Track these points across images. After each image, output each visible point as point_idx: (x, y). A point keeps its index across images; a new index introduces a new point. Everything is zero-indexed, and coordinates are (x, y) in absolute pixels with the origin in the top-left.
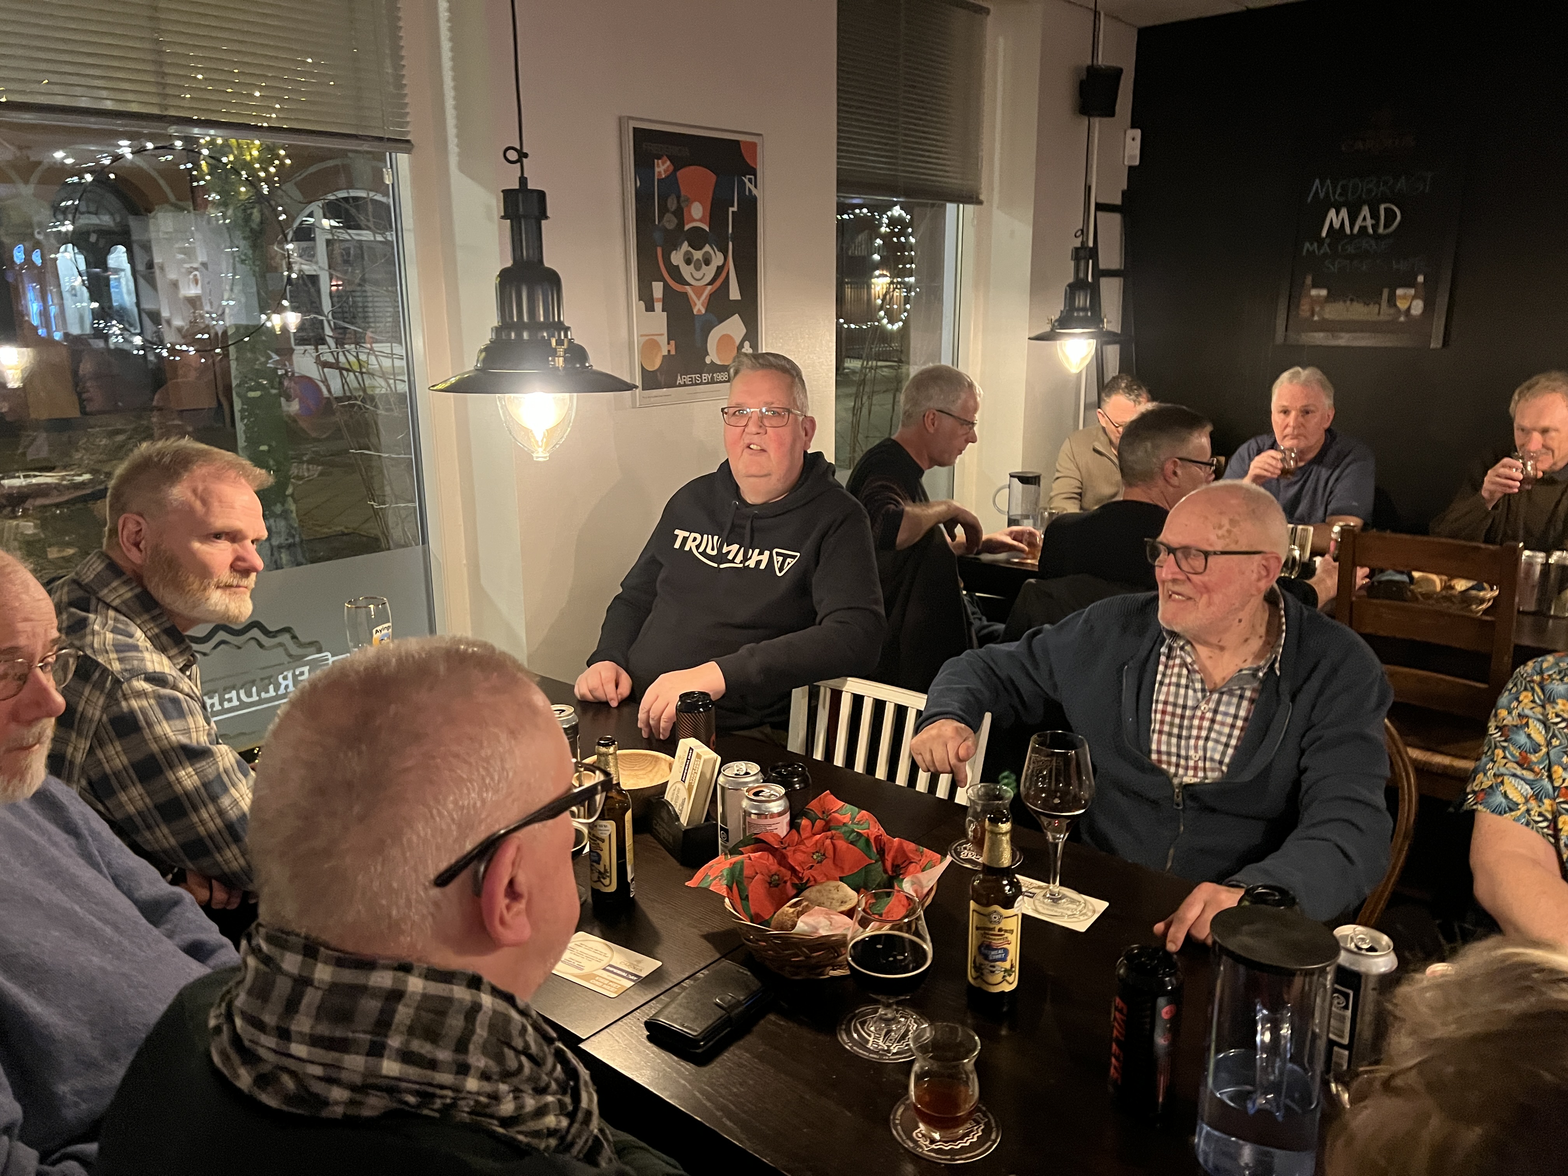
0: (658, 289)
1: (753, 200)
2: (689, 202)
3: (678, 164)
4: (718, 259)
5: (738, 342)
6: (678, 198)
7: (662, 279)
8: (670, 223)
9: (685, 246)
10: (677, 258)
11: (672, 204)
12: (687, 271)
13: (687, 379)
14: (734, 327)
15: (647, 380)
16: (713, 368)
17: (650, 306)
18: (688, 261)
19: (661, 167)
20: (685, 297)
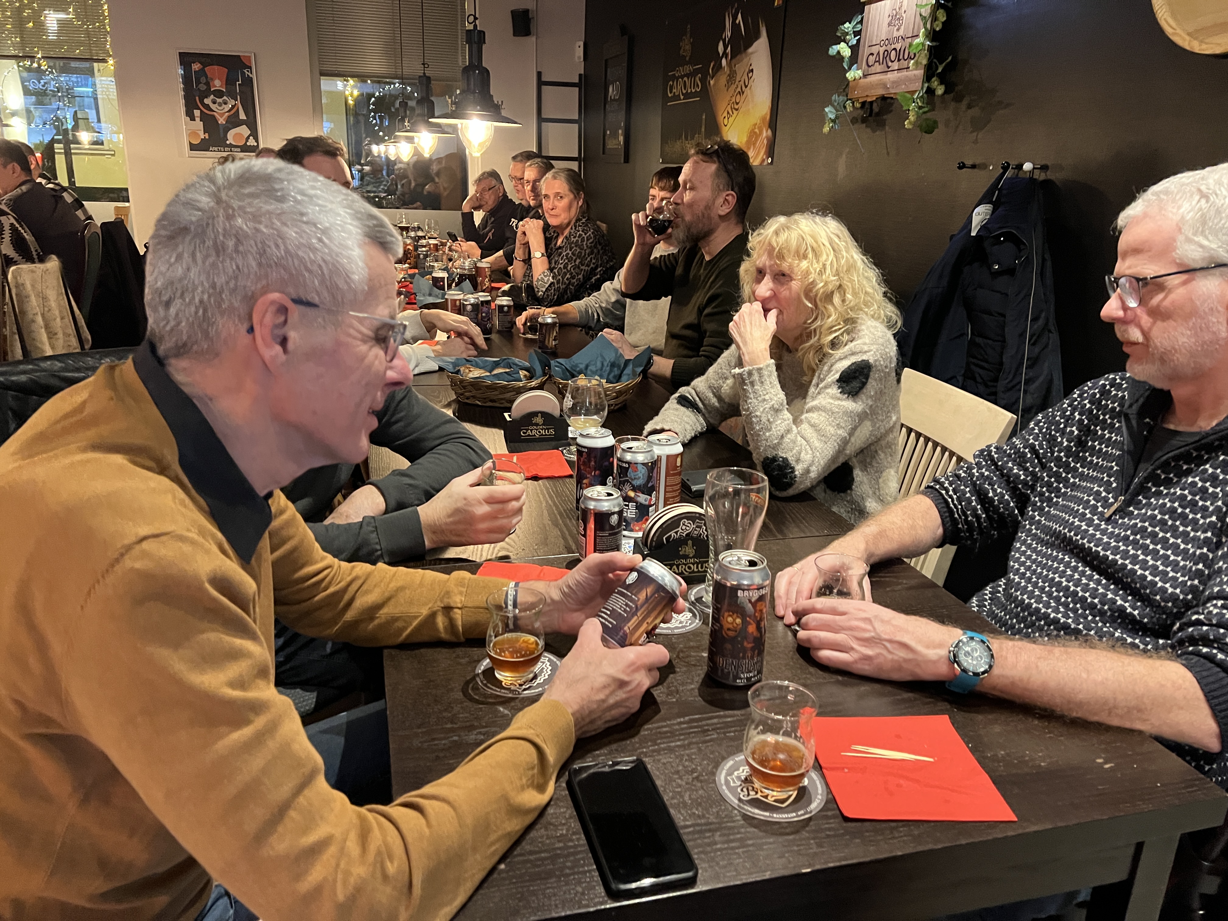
0: (197, 113)
1: (251, 80)
2: (212, 79)
3: (205, 65)
4: (233, 102)
5: (246, 136)
6: (207, 77)
7: (199, 108)
8: (203, 87)
9: (212, 97)
10: (206, 101)
11: (203, 80)
12: (213, 107)
13: (216, 149)
14: (244, 131)
15: (193, 147)
16: (231, 146)
17: (193, 119)
18: (214, 102)
19: (196, 67)
20: (214, 116)
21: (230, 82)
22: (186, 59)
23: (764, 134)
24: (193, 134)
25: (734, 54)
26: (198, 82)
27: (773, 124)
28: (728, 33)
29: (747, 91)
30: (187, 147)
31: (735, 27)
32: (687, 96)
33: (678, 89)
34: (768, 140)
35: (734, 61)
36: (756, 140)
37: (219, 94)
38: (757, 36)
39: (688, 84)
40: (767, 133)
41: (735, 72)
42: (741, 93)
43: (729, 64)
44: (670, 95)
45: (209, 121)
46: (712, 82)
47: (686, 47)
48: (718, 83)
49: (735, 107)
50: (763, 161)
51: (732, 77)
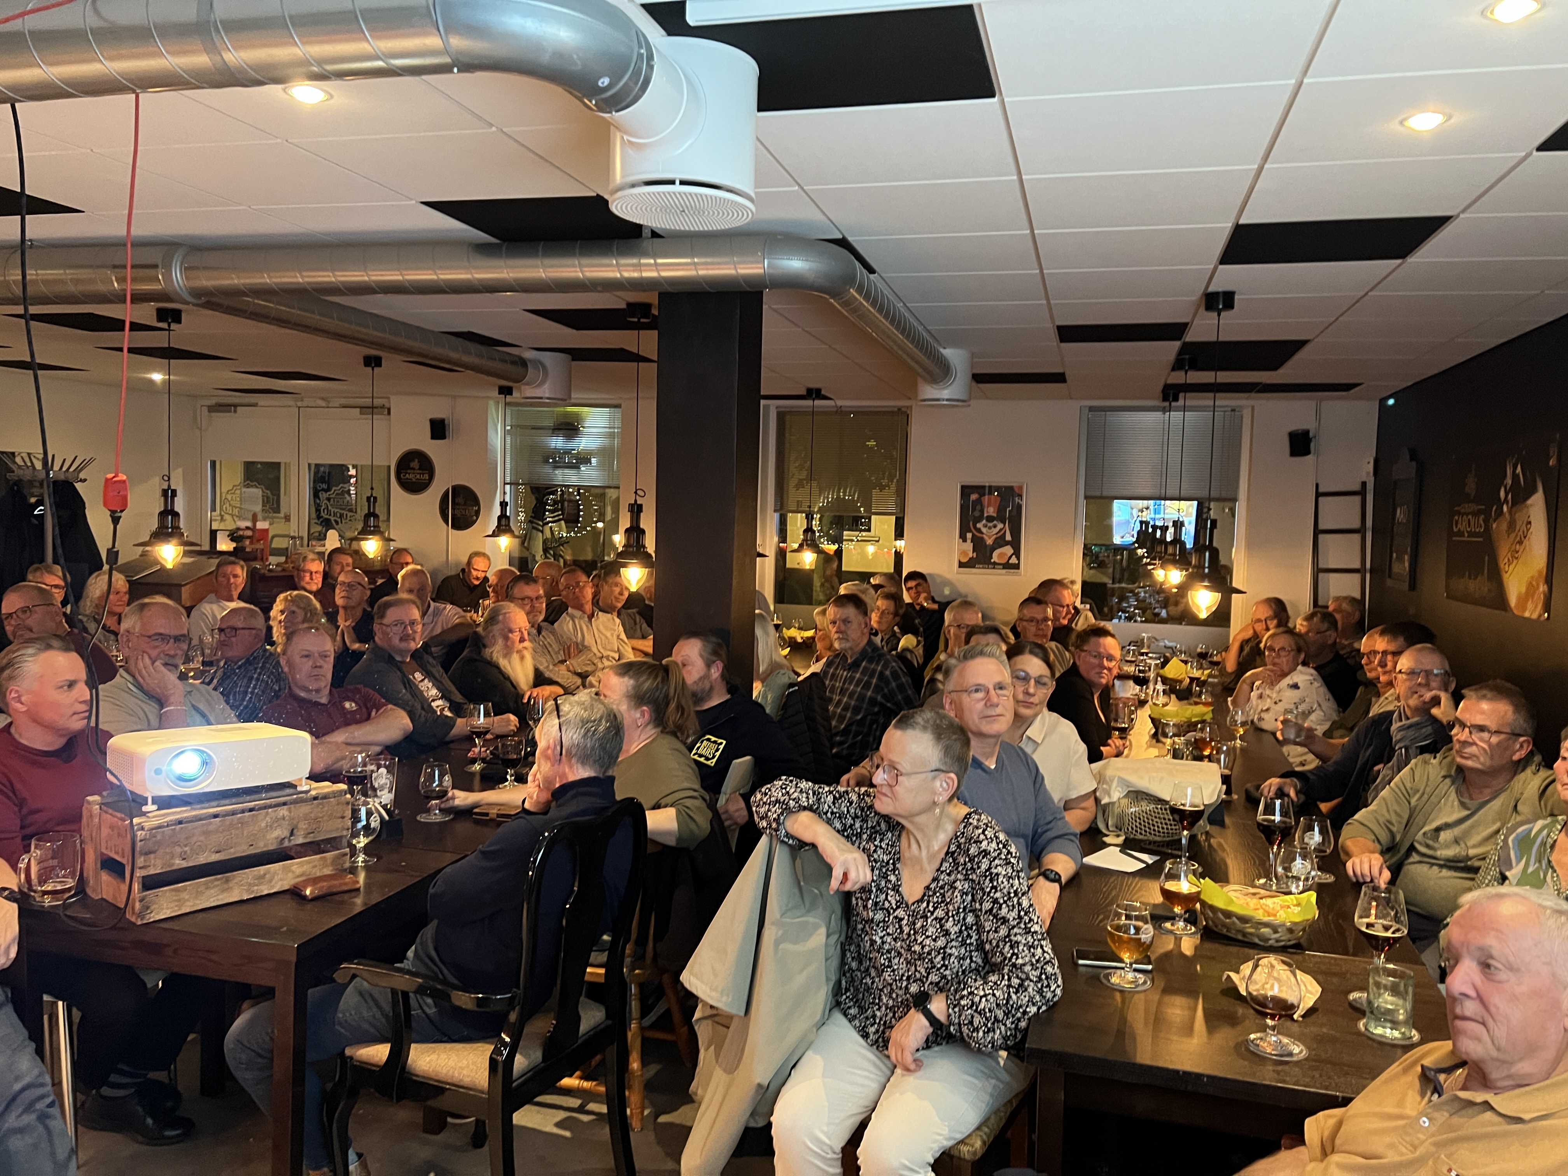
0: (969, 535)
1: (1020, 507)
2: (987, 507)
3: (981, 495)
4: (1000, 526)
5: (1009, 555)
6: (982, 505)
7: (971, 532)
8: (977, 514)
9: (984, 521)
10: (979, 525)
11: (978, 507)
12: (984, 530)
13: (981, 566)
14: (1008, 550)
15: (961, 565)
16: (995, 563)
17: (965, 540)
18: (985, 526)
19: (974, 497)
20: (982, 538)
21: (1001, 510)
22: (966, 491)
23: (1541, 589)
24: (964, 553)
25: (1515, 503)
26: (974, 510)
27: (1549, 580)
28: (1509, 481)
29: (1526, 542)
30: (956, 564)
31: (1515, 476)
32: (1471, 534)
33: (1462, 525)
34: (1545, 595)
35: (1514, 510)
36: (1534, 592)
37: (990, 519)
38: (1534, 491)
39: (1472, 524)
40: (1543, 588)
41: (1515, 521)
42: (1520, 542)
43: (1510, 511)
44: (1455, 530)
45: (978, 544)
46: (1494, 526)
47: (1471, 486)
48: (1499, 527)
49: (1515, 556)
50: (1540, 616)
51: (1512, 526)
